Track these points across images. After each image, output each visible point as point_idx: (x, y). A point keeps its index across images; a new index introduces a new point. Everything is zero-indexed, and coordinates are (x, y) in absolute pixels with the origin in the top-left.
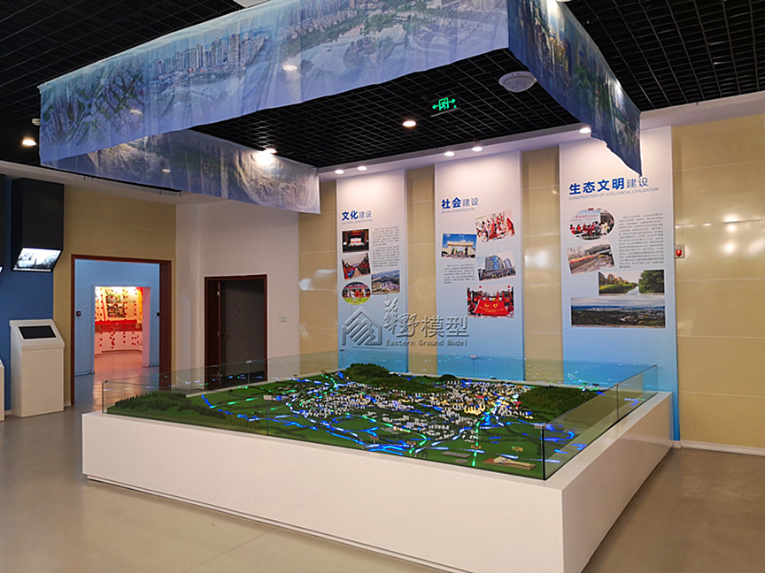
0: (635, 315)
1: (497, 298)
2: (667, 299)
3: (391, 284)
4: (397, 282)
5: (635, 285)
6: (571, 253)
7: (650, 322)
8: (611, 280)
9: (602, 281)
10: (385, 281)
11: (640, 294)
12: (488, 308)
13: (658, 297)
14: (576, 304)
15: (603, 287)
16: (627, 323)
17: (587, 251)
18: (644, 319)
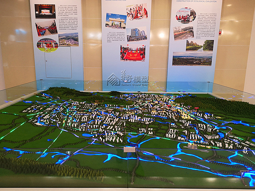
0: (200, 60)
1: (137, 51)
2: (213, 54)
3: (73, 41)
4: (76, 40)
5: (202, 47)
6: (175, 30)
7: (206, 63)
8: (192, 44)
9: (188, 44)
10: (68, 39)
11: (203, 51)
12: (132, 56)
13: (210, 52)
14: (175, 55)
15: (188, 47)
16: (197, 64)
17: (182, 29)
18: (204, 62)
